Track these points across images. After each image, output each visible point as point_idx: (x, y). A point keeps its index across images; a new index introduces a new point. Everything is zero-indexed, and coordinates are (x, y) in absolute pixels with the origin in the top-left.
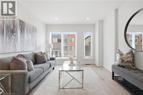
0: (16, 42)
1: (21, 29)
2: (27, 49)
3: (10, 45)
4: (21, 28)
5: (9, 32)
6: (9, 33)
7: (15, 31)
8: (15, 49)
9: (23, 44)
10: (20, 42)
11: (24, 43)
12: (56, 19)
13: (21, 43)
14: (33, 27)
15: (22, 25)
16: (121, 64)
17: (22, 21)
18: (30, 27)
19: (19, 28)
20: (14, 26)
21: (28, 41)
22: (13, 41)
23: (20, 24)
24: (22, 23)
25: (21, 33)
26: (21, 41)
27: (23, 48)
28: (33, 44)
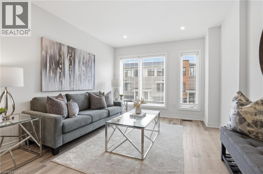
0: (63, 77)
1: (70, 59)
2: (79, 87)
3: (54, 81)
4: (70, 57)
5: (54, 64)
6: (54, 66)
7: (61, 62)
8: (62, 87)
9: (72, 80)
10: (68, 77)
11: (74, 79)
12: (125, 37)
13: (70, 78)
14: (89, 54)
15: (72, 54)
16: (239, 127)
17: (72, 48)
18: (84, 55)
19: (67, 57)
20: (60, 56)
21: (80, 76)
22: (58, 75)
23: (68, 52)
24: (71, 50)
25: (70, 64)
26: (70, 76)
27: (74, 85)
28: (89, 80)
